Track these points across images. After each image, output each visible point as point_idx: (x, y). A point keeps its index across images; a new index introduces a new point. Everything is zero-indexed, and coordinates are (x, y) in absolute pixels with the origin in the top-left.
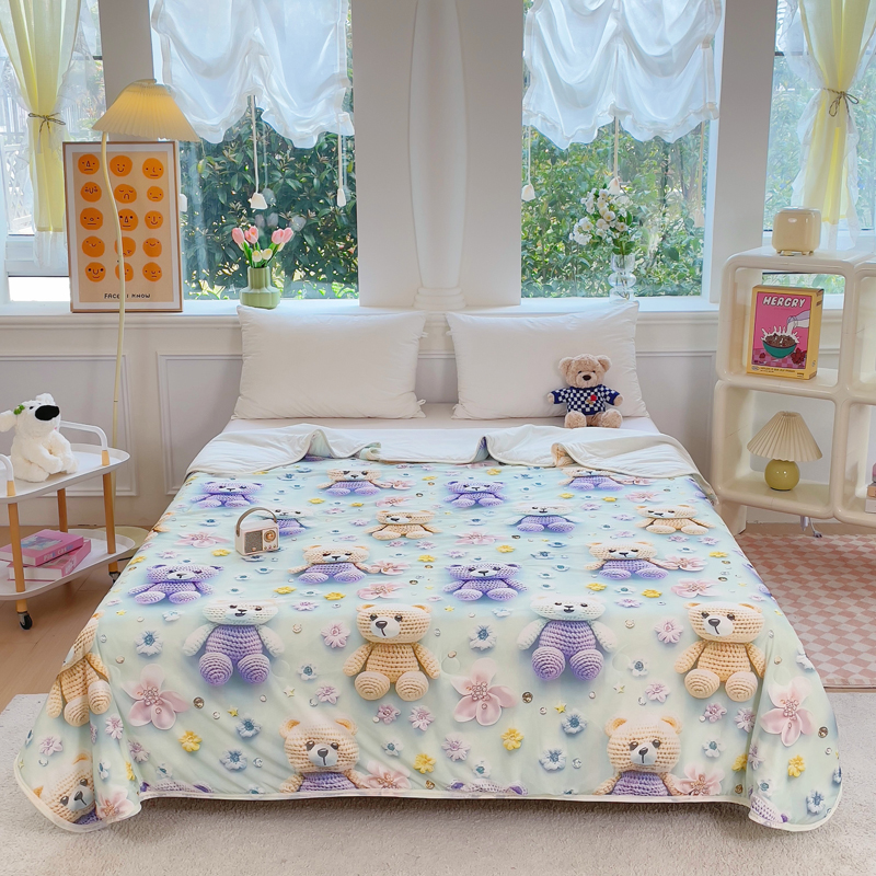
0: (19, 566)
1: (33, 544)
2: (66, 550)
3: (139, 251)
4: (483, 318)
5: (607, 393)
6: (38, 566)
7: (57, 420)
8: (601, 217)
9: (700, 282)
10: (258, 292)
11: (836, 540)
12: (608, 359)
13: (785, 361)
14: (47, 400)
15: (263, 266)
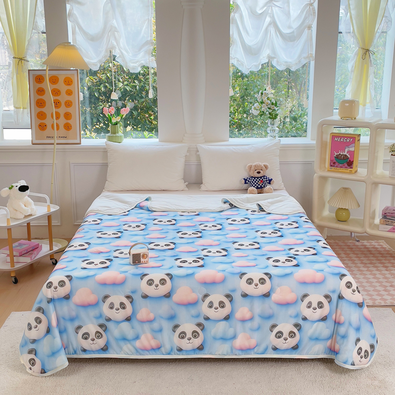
0: (12, 256)
1: (17, 246)
2: (31, 249)
3: (62, 117)
4: (213, 147)
5: (268, 179)
6: (20, 256)
7: (28, 192)
8: (264, 103)
9: (306, 131)
10: (114, 135)
11: (365, 243)
12: (268, 164)
13: (344, 165)
14: (23, 183)
15: (116, 124)
